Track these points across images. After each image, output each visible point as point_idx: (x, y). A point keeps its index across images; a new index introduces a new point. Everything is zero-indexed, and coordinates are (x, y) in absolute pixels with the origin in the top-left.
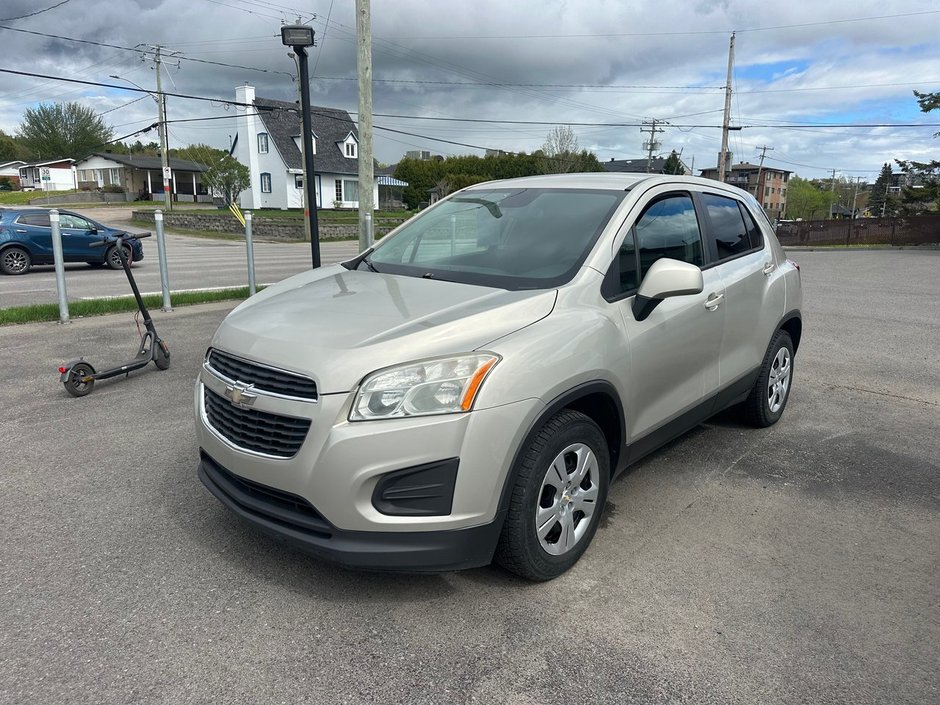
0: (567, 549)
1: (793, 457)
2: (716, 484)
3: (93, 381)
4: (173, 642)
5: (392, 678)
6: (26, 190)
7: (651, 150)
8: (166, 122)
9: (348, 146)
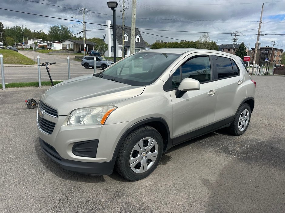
0: (143, 171)
1: (242, 147)
2: (210, 154)
3: (35, 105)
4: (13, 187)
5: (69, 207)
6: (49, 49)
7: (234, 41)
8: (85, 31)
9: (137, 39)
